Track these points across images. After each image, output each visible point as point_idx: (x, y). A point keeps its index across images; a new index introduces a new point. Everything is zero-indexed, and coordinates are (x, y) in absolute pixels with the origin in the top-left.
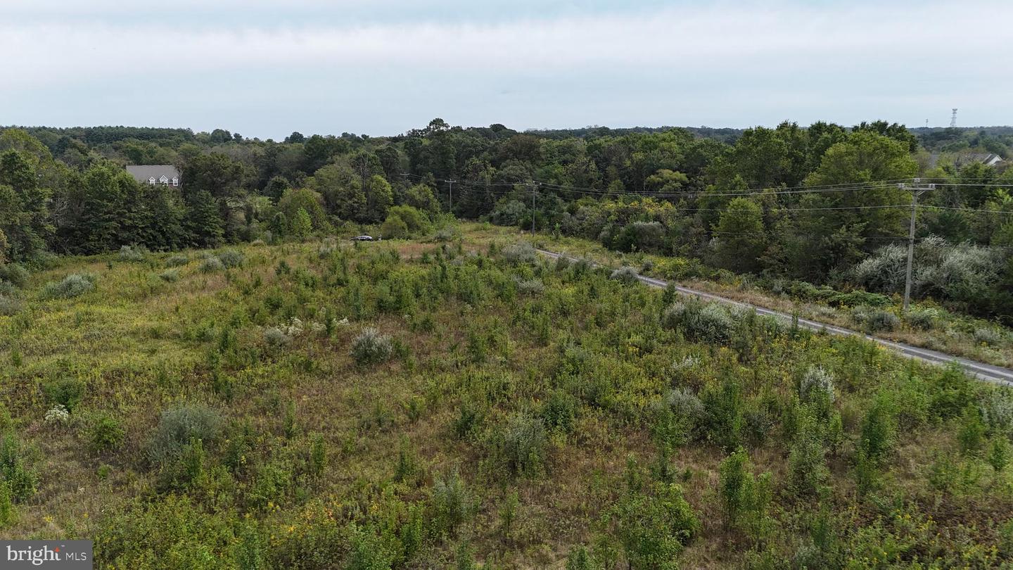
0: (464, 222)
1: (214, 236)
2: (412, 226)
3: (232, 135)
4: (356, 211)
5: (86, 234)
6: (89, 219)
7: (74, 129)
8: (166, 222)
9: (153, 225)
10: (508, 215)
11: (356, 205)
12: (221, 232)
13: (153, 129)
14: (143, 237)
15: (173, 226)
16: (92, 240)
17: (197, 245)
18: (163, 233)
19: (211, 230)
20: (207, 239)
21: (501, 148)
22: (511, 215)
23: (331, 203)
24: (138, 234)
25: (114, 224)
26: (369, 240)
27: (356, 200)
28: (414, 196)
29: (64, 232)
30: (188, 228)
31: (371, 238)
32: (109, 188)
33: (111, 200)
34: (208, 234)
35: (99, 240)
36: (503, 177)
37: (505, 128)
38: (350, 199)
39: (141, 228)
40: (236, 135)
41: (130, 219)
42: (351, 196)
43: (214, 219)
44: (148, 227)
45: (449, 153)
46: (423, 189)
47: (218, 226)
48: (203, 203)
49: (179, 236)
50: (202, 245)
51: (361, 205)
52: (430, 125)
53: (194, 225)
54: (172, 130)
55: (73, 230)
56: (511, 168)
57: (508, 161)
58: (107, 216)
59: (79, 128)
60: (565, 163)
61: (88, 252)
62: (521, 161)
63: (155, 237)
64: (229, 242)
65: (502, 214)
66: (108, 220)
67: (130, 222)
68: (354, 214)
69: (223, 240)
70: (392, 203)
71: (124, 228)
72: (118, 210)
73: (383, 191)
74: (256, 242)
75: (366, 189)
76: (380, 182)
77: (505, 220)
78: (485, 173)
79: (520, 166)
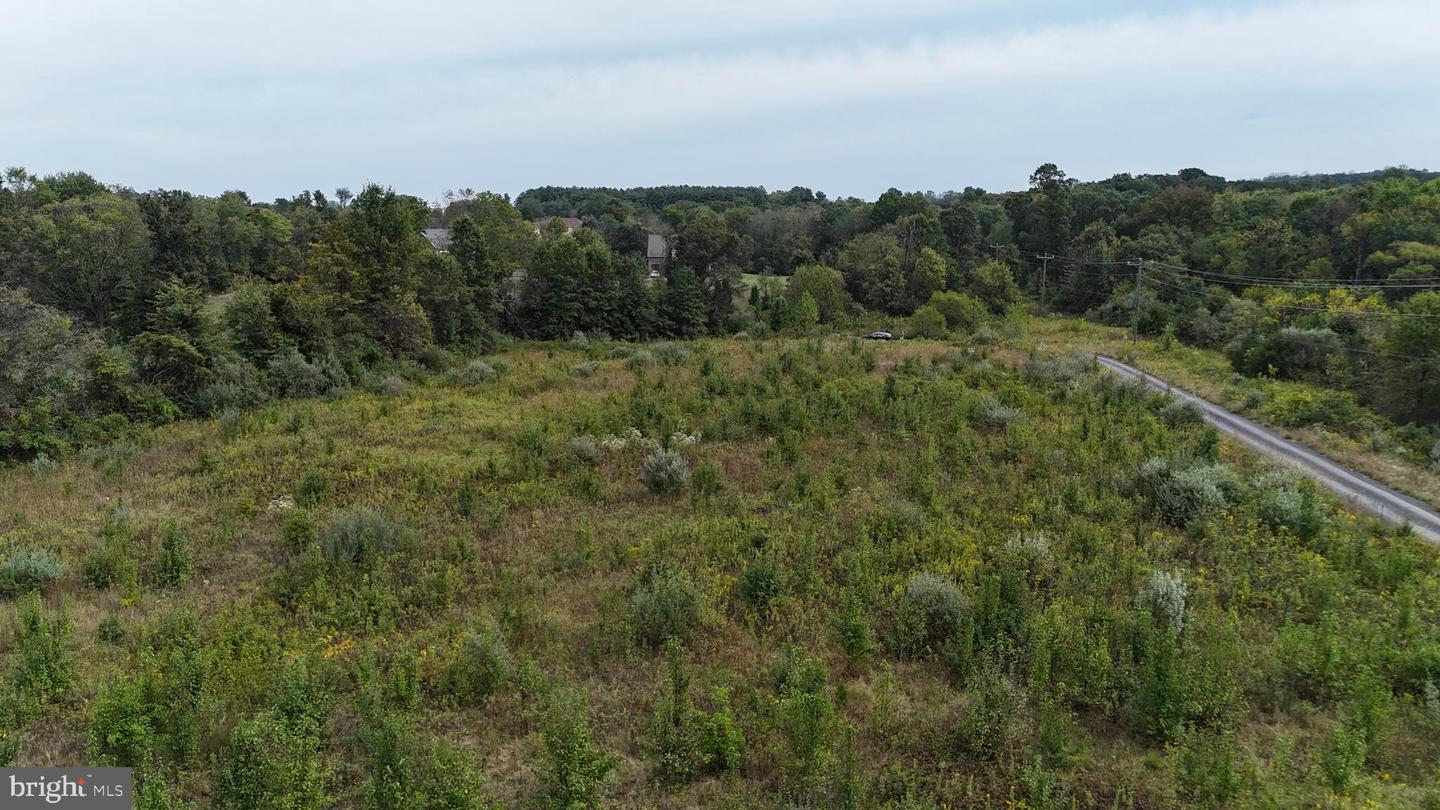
0: (1059, 318)
1: (693, 325)
2: (953, 322)
3: (814, 195)
4: (888, 298)
5: (547, 314)
6: (551, 297)
7: (636, 190)
8: (636, 304)
9: (622, 308)
10: (1124, 310)
11: (888, 290)
12: (703, 319)
13: (720, 188)
14: (609, 322)
15: (644, 309)
16: (551, 324)
17: (672, 335)
18: (632, 319)
19: (690, 317)
20: (684, 328)
21: (1146, 207)
22: (1130, 310)
23: (854, 286)
24: (603, 318)
25: (577, 305)
26: (887, 339)
27: (890, 283)
28: (982, 278)
29: (527, 312)
30: (661, 313)
31: (889, 335)
32: (574, 261)
33: (575, 276)
34: (687, 321)
35: (559, 323)
37: (1205, 175)
38: (882, 281)
39: (606, 311)
40: (820, 195)
41: (597, 300)
42: (884, 277)
43: (695, 302)
44: (614, 310)
45: (1061, 214)
46: (998, 267)
47: (699, 312)
48: (684, 282)
49: (651, 322)
50: (679, 334)
51: (897, 288)
52: (1036, 174)
53: (670, 309)
54: (742, 189)
55: (534, 310)
57: (1152, 226)
58: (569, 296)
59: (641, 188)
61: (548, 337)
62: (1174, 227)
63: (622, 323)
64: (713, 334)
65: (1115, 309)
66: (571, 300)
67: (594, 303)
68: (886, 302)
69: (705, 329)
70: (944, 287)
71: (589, 310)
72: (583, 289)
73: (931, 270)
74: (739, 334)
75: (909, 269)
76: (929, 257)
77: (1118, 317)
78: (1103, 244)
79: (1171, 234)
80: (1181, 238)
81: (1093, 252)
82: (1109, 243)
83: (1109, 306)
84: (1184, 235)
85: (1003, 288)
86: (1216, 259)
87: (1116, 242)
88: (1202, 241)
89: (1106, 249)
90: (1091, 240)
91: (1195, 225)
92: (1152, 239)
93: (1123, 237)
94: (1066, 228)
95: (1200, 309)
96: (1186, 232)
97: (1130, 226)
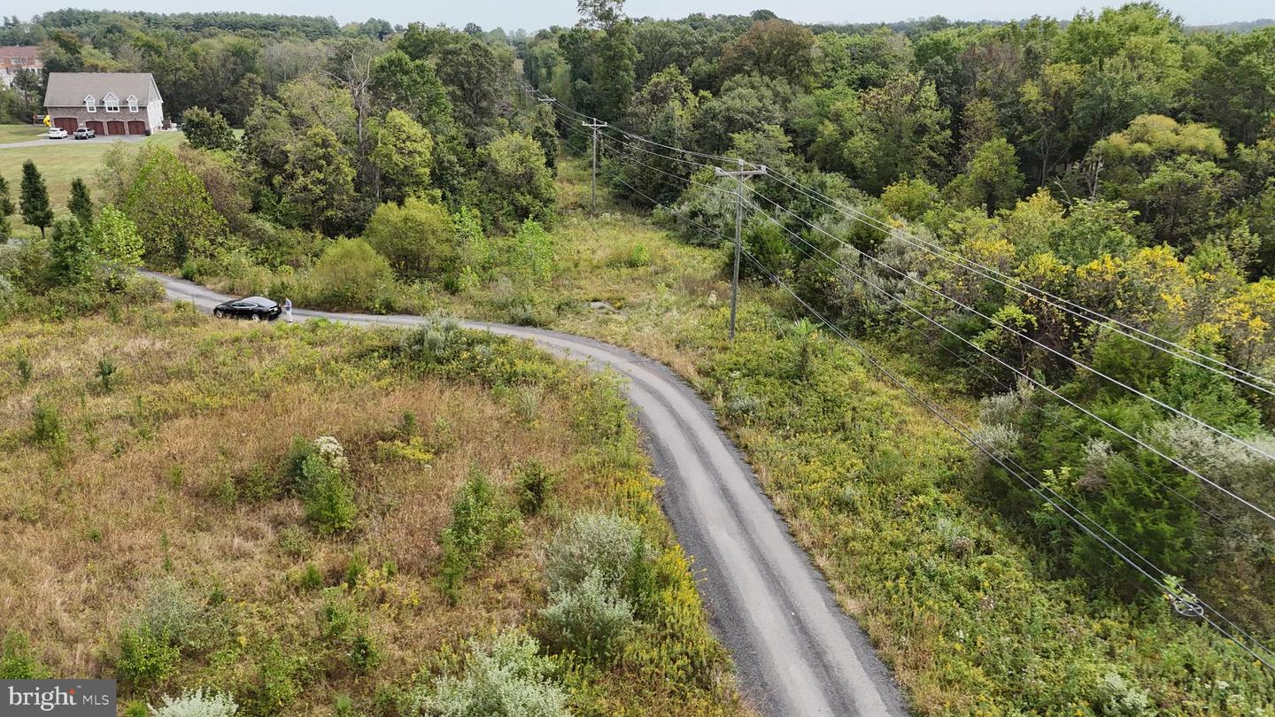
10: (707, 219)
36: (714, 117)
37: (775, 17)
45: (623, 57)
56: (741, 96)
57: (738, 77)
60: (864, 83)
62: (766, 79)
65: (694, 214)
73: (400, 151)
75: (363, 149)
76: (398, 129)
77: (697, 231)
78: (674, 104)
79: (764, 90)
80: (776, 94)
81: (661, 116)
82: (684, 101)
83: (685, 208)
84: (780, 89)
85: (529, 177)
86: (829, 129)
87: (693, 100)
88: (802, 101)
89: (678, 112)
90: (658, 99)
91: (792, 76)
92: (741, 97)
93: (702, 93)
94: (629, 77)
95: (841, 251)
96: (782, 86)
97: (709, 76)
